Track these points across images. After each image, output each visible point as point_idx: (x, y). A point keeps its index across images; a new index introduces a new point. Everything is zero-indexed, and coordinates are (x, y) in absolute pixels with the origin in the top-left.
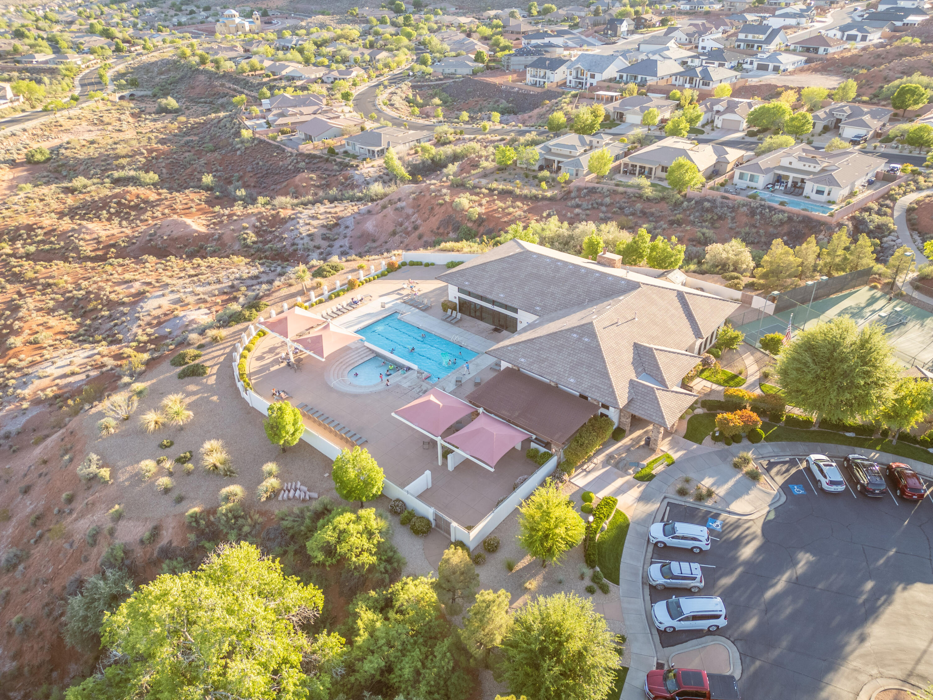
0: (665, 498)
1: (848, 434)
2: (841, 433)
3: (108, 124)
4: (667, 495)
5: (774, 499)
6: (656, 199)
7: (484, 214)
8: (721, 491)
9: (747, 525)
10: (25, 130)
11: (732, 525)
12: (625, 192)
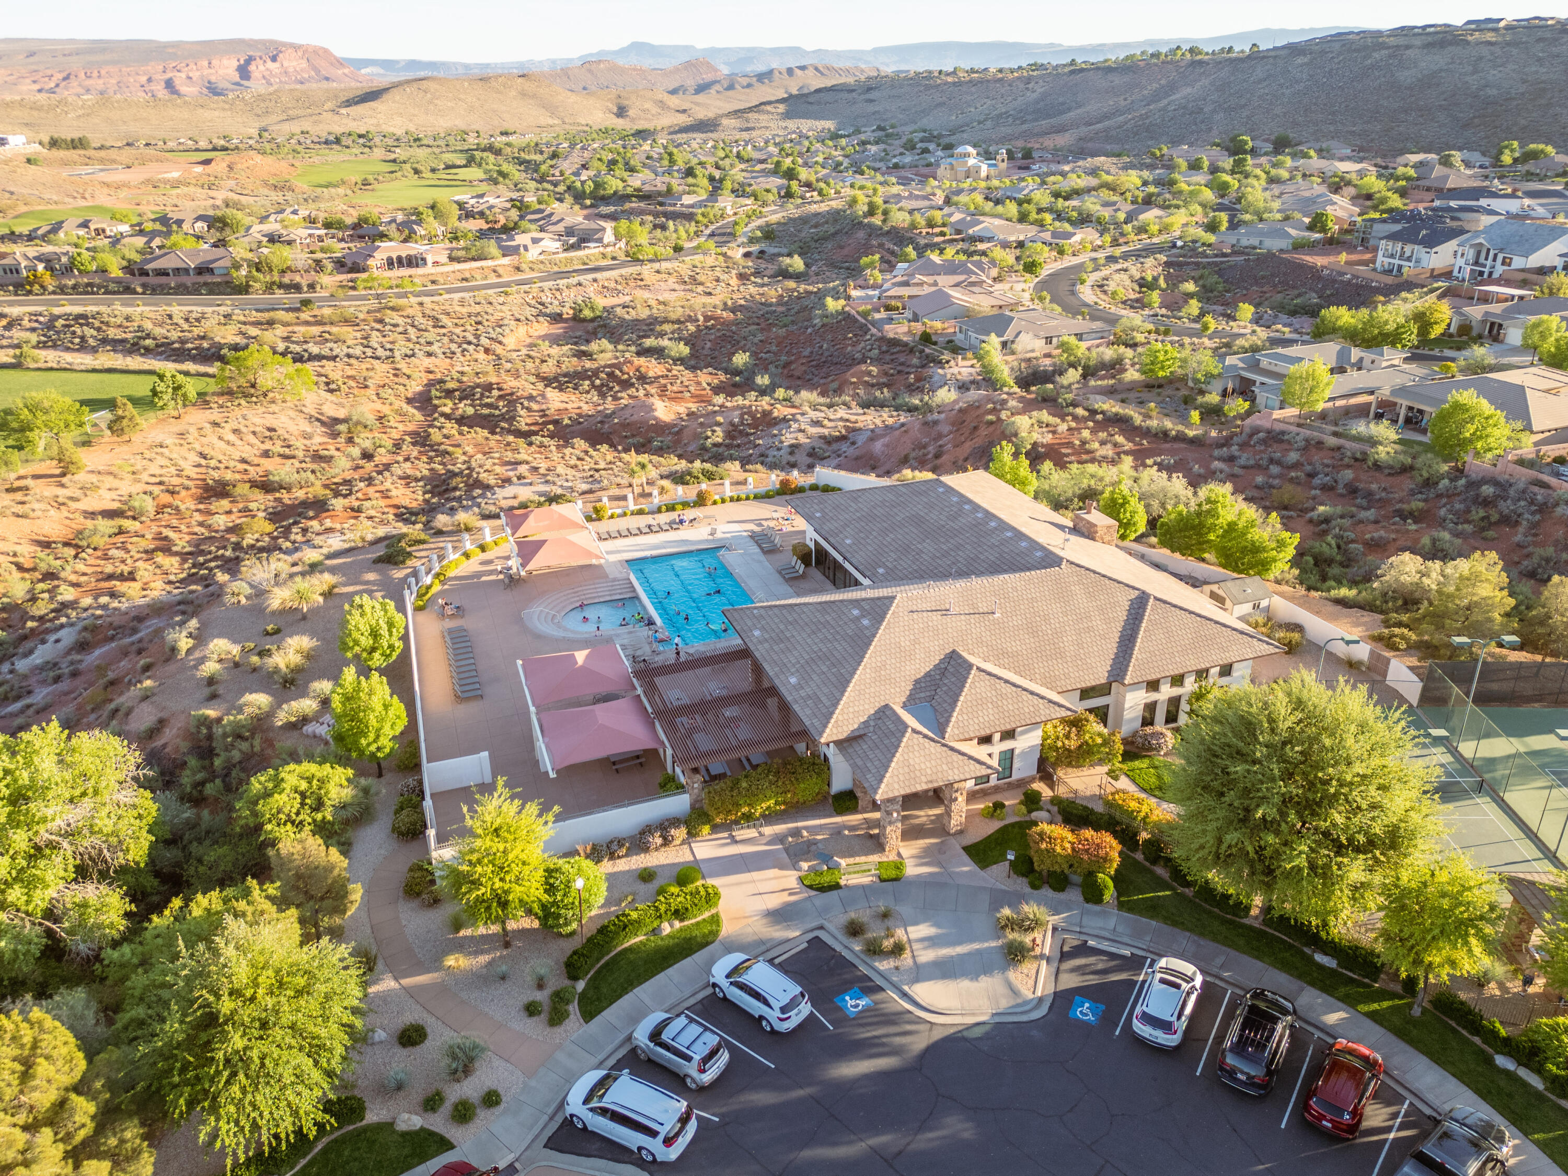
0: (821, 928)
1: (1319, 958)
2: (1307, 950)
3: (701, 284)
4: (827, 925)
5: (1018, 1005)
6: (1392, 467)
7: (1043, 446)
8: (927, 956)
9: (909, 1027)
10: (595, 280)
11: (883, 1015)
12: (1339, 448)
